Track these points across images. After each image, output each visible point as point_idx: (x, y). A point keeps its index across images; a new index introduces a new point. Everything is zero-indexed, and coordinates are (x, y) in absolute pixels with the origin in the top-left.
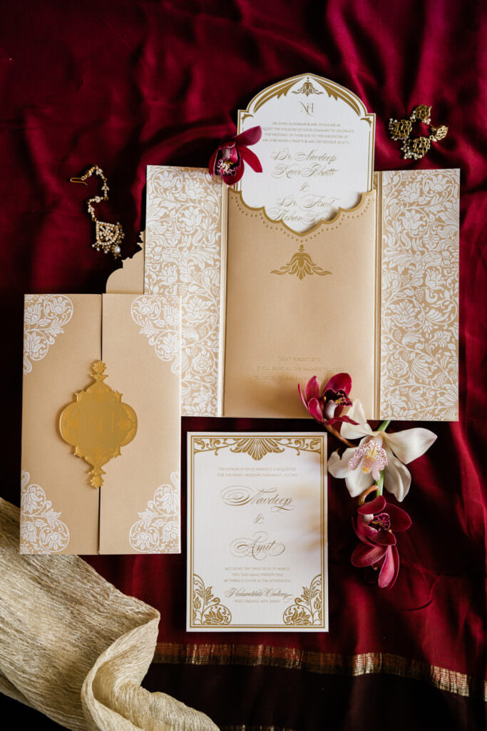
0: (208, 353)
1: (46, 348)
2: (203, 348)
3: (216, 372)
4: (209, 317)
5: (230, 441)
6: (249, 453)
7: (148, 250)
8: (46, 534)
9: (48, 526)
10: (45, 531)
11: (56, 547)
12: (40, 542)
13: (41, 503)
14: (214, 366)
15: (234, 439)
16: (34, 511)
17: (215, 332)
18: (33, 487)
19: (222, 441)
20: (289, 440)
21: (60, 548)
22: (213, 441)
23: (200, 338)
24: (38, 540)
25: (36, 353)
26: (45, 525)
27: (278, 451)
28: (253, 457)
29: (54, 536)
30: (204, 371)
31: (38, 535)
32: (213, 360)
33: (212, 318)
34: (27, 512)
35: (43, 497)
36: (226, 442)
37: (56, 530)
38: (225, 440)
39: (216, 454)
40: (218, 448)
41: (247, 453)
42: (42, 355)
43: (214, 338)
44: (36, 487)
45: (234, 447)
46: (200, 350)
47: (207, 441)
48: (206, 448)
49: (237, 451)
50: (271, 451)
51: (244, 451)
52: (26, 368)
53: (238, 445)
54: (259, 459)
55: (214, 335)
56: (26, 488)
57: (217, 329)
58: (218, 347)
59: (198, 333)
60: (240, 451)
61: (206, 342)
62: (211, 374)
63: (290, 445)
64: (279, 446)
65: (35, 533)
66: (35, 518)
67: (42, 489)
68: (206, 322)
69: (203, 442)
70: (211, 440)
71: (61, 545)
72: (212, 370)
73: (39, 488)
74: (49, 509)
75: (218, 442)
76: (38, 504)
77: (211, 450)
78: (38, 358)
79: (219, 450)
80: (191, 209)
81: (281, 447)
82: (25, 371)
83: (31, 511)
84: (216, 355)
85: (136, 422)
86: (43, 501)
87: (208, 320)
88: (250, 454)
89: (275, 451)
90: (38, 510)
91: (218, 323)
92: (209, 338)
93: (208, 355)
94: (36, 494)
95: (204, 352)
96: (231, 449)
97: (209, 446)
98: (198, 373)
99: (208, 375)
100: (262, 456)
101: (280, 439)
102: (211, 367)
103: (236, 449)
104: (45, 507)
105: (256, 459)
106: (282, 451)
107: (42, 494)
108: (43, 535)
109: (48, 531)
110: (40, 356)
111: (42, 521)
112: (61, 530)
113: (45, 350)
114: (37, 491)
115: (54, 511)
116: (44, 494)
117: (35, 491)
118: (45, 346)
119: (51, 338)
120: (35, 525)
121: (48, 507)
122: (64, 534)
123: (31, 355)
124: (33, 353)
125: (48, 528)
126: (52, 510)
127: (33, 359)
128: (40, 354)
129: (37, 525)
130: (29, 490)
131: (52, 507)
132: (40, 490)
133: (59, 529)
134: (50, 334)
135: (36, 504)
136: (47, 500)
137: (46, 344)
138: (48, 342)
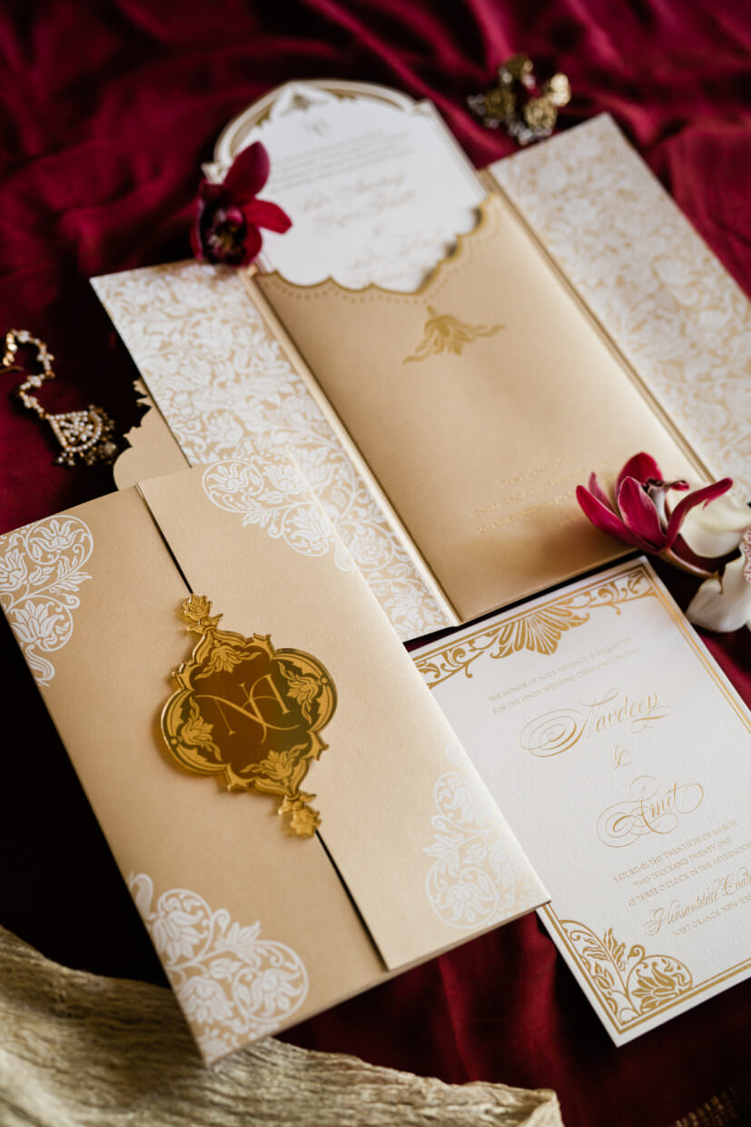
0: (370, 529)
1: (67, 619)
2: (355, 524)
3: (404, 553)
4: (336, 472)
5: (481, 642)
6: (528, 647)
7: (163, 404)
8: (248, 984)
9: (245, 965)
10: (242, 981)
11: (284, 1004)
12: (243, 1011)
13: (205, 923)
14: (394, 546)
15: (488, 635)
16: (197, 949)
17: (361, 491)
18: (168, 898)
19: (466, 647)
20: (587, 594)
21: (293, 1000)
22: (450, 655)
23: (341, 511)
24: (235, 1009)
25: (50, 636)
26: (236, 965)
27: (577, 622)
28: (540, 651)
29: (269, 980)
30: (381, 561)
31: (230, 997)
32: (385, 537)
33: (341, 471)
34: (182, 959)
35: (202, 908)
36: (475, 645)
37: (266, 965)
38: (471, 643)
39: (470, 676)
40: (466, 664)
41: (524, 649)
42: (65, 634)
43: (365, 501)
44: (176, 895)
45: (495, 649)
46: (351, 529)
47: (438, 660)
48: (443, 674)
49: (505, 652)
50: (566, 628)
51: (518, 648)
52: (41, 674)
53: (502, 642)
54: (553, 651)
55: (363, 495)
56: (153, 909)
57: (362, 485)
58: (381, 513)
59: (333, 504)
60: (510, 651)
61: (355, 515)
62: (396, 561)
63: (593, 603)
64: (575, 612)
65: (221, 995)
66: (206, 963)
67: (190, 893)
68: (335, 482)
69: (431, 665)
70: (445, 655)
71: (293, 992)
72: (394, 553)
73: (183, 893)
74: (229, 927)
75: (460, 652)
76: (198, 927)
77: (454, 672)
78: (59, 642)
79: (470, 666)
80: (205, 323)
81: (581, 613)
82: (40, 681)
83: (188, 952)
84: (386, 526)
86: (206, 917)
87: (337, 477)
88: (532, 649)
89: (573, 625)
90: (203, 942)
91: (357, 474)
92: (356, 504)
93: (372, 532)
94: (184, 910)
95: (361, 530)
96: (491, 655)
97: (448, 667)
98: (372, 566)
99: (391, 565)
100: (555, 644)
101: (571, 601)
102: (389, 549)
103: (501, 650)
104: (217, 928)
105: (547, 653)
106: (586, 619)
107: (197, 904)
108: (240, 991)
109: (249, 978)
110: (62, 638)
111: (226, 961)
112: (277, 961)
113: (67, 625)
114: (182, 902)
115: (242, 926)
116: (200, 901)
117: (178, 905)
118: (62, 617)
119: (69, 598)
120: (212, 978)
121: (224, 924)
122: (288, 964)
123: (42, 644)
124: (42, 639)
125: (245, 971)
126: (236, 925)
127: (49, 650)
128: (59, 636)
129: (219, 976)
130: (163, 909)
131: (233, 920)
132: (187, 898)
133: (273, 959)
134: (63, 591)
135: (192, 931)
136: (214, 910)
137: (64, 612)
138: (67, 607)
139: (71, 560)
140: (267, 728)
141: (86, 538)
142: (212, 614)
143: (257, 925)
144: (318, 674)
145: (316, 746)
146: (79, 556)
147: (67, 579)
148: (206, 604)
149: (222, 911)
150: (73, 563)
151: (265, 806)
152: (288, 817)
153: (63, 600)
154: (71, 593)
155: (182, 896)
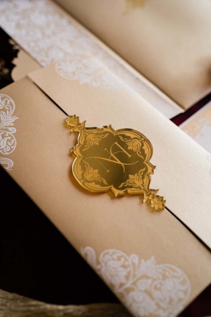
1: (12, 138)
8: (159, 289)
9: (154, 280)
10: (156, 288)
11: (182, 295)
12: (162, 305)
13: (127, 263)
16: (127, 277)
18: (104, 256)
21: (185, 292)
24: (157, 304)
25: (6, 147)
26: (150, 281)
29: (169, 285)
31: (152, 298)
34: (122, 285)
35: (122, 256)
37: (165, 278)
42: (13, 145)
44: (108, 253)
52: (7, 166)
56: (98, 263)
65: (148, 299)
66: (134, 283)
67: (114, 250)
71: (184, 288)
73: (111, 251)
74: (140, 263)
76: (124, 266)
78: (11, 149)
82: (7, 169)
83: (123, 280)
85: (142, 136)
86: (126, 260)
90: (129, 273)
94: (114, 259)
104: (134, 264)
107: (119, 255)
108: (157, 294)
109: (159, 286)
110: (12, 147)
111: (144, 280)
112: (169, 273)
113: (13, 141)
114: (111, 255)
115: (146, 260)
116: (120, 253)
117: (110, 258)
118: (9, 138)
119: (10, 129)
120: (140, 291)
121: (136, 261)
122: (175, 274)
123: (3, 151)
124: (3, 149)
125: (155, 283)
126: (143, 261)
127: (8, 153)
128: (10, 146)
129: (143, 289)
130: (103, 261)
131: (140, 259)
132: (114, 253)
133: (167, 273)
134: (6, 126)
135: (121, 269)
136: (129, 255)
137: (9, 135)
138: (10, 133)
139: (6, 112)
140: (124, 165)
141: (10, 102)
142: (81, 122)
143: (153, 258)
144: (139, 137)
145: (150, 169)
146: (9, 110)
147: (6, 121)
148: (76, 118)
149: (133, 255)
150: (7, 113)
151: (136, 200)
152: (149, 203)
153: (8, 130)
154: (10, 126)
155: (111, 253)
